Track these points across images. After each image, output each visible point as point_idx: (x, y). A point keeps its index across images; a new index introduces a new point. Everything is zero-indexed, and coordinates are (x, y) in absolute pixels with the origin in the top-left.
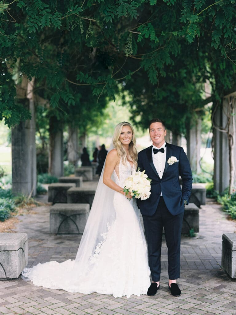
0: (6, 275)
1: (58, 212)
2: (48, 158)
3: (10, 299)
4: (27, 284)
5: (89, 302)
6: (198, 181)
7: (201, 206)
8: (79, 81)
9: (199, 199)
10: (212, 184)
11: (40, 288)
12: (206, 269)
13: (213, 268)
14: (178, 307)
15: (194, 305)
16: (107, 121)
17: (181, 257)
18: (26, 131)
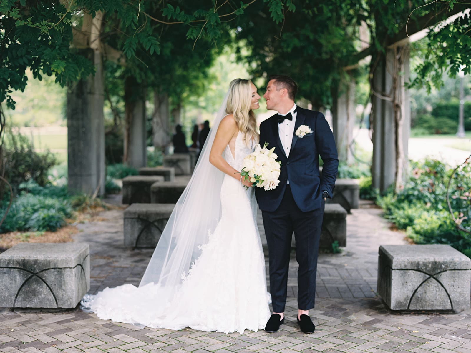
0: (57, 304)
1: (137, 216)
2: (122, 141)
3: (62, 337)
4: (89, 317)
5: (179, 340)
6: (348, 175)
7: (352, 211)
8: (166, 17)
9: (349, 200)
10: (370, 179)
11: (108, 322)
12: (354, 298)
13: (364, 296)
14: (310, 348)
15: (334, 345)
16: (213, 86)
17: (318, 280)
18: (90, 97)
